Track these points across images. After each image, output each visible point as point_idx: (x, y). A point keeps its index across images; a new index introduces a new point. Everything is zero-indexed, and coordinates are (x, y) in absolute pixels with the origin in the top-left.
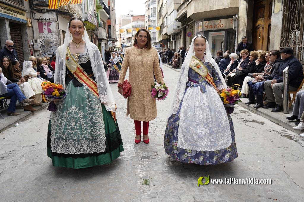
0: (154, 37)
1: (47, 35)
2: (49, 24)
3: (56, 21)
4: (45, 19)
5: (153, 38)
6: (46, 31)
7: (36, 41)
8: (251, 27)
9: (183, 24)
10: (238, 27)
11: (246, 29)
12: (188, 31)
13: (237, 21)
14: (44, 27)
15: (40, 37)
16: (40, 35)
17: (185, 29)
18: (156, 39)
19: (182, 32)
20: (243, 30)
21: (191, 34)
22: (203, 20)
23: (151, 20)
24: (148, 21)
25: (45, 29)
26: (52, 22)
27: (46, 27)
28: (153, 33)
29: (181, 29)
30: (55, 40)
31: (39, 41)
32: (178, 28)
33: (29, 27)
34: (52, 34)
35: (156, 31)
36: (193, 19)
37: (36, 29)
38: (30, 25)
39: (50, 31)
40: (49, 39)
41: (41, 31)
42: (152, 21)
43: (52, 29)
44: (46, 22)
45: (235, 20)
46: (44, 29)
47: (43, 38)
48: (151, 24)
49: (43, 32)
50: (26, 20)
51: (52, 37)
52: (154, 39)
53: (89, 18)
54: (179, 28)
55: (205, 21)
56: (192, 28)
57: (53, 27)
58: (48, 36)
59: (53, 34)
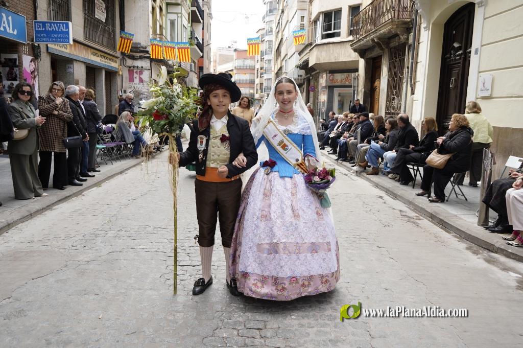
0: (269, 85)
1: (137, 85)
2: (141, 73)
3: (149, 70)
4: (138, 67)
5: (266, 88)
6: (137, 81)
7: (125, 92)
8: (369, 87)
9: (307, 73)
10: (358, 86)
11: (363, 90)
12: (312, 84)
13: (357, 79)
14: (135, 75)
15: (130, 87)
16: (130, 84)
17: (309, 81)
18: (271, 89)
19: (305, 84)
20: (361, 91)
21: (315, 89)
22: (328, 72)
23: (265, 59)
24: (259, 61)
25: (136, 78)
26: (145, 71)
27: (138, 76)
28: (268, 79)
29: (304, 79)
30: (147, 91)
31: (129, 90)
32: (299, 78)
33: (119, 75)
34: (143, 84)
35: (272, 75)
36: (316, 68)
37: (126, 78)
38: (121, 73)
39: (141, 81)
40: (140, 89)
41: (131, 80)
42: (267, 62)
43: (143, 79)
44: (138, 70)
45: (355, 79)
46: (134, 79)
47: (133, 89)
48: (265, 66)
49: (133, 81)
50: (117, 67)
51: (143, 88)
52: (268, 89)
53: (183, 64)
54: (301, 78)
55: (329, 73)
56: (317, 80)
57: (145, 76)
58: (139, 86)
59: (145, 84)
